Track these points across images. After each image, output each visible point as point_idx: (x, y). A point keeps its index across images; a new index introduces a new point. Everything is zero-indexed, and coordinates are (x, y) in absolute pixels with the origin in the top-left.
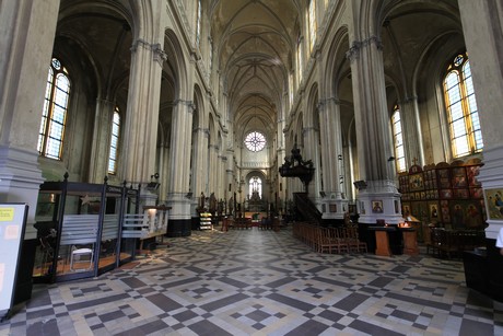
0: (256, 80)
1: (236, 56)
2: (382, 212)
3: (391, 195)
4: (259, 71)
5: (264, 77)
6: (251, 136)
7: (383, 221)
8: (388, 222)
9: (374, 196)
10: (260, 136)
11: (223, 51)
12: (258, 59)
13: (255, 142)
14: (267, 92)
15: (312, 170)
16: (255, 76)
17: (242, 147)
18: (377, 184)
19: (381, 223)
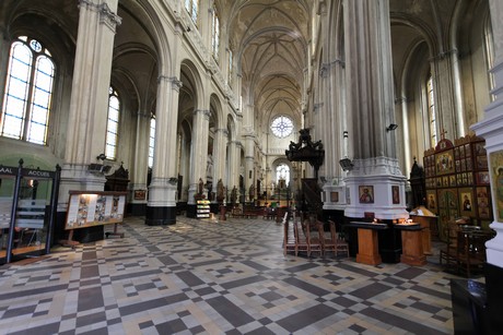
0: (277, 59)
1: (251, 33)
2: (372, 201)
3: (385, 178)
4: (280, 49)
5: (286, 55)
6: (277, 121)
7: (373, 215)
8: (379, 215)
9: (363, 179)
10: (287, 121)
11: (233, 28)
12: (278, 33)
13: (282, 127)
14: (290, 72)
15: (322, 152)
16: (276, 54)
17: (269, 133)
18: (368, 163)
19: (369, 217)
